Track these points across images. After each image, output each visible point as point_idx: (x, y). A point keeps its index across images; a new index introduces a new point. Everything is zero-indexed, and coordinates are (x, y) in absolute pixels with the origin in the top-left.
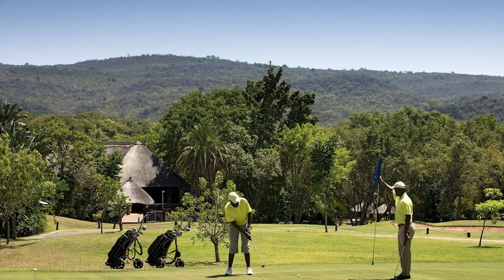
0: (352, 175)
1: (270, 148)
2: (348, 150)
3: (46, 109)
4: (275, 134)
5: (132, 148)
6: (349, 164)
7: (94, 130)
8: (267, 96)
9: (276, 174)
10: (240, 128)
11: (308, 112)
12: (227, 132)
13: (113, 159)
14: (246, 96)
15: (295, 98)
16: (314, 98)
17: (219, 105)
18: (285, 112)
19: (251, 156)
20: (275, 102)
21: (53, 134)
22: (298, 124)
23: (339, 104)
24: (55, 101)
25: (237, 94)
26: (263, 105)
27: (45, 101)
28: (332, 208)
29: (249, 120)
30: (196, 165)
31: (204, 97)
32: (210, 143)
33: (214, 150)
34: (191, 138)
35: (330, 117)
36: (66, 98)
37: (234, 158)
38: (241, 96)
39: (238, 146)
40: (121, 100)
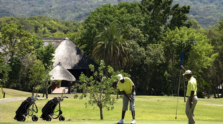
0: (216, 63)
1: (157, 44)
2: (212, 45)
3: (8, 12)
4: (161, 34)
5: (62, 42)
6: (213, 55)
7: (41, 29)
8: (155, 7)
9: (160, 62)
10: (136, 30)
11: (185, 19)
12: (127, 32)
13: (48, 50)
14: (141, 7)
15: (175, 9)
16: (189, 9)
17: (122, 13)
18: (168, 18)
19: (143, 49)
20: (162, 12)
21: (5, 32)
22: (177, 28)
23: (218, 11)
24: (15, 7)
25: (135, 6)
26: (153, 13)
27: (8, 7)
28: (201, 86)
29: (143, 24)
30: (106, 55)
31: (112, 8)
32: (116, 39)
33: (118, 44)
34: (102, 36)
35: (210, 21)
36: (23, 5)
37: (132, 50)
38: (138, 7)
39: (135, 42)
40: (62, 7)
